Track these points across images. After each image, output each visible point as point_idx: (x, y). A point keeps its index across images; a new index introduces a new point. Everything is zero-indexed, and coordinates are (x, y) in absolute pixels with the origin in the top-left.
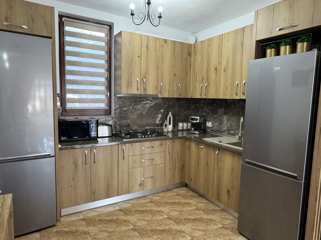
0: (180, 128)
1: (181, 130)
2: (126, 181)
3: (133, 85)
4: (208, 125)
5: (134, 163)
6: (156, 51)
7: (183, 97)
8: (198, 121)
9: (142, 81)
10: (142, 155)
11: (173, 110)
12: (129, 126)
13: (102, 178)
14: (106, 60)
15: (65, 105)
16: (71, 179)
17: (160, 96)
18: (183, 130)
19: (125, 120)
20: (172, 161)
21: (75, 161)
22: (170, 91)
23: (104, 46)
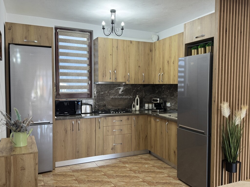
0: (146, 108)
1: (147, 110)
2: (101, 145)
3: (107, 75)
4: (168, 105)
5: (107, 132)
6: (124, 50)
7: (147, 84)
8: (158, 102)
9: (114, 73)
10: (113, 126)
11: (140, 94)
12: (105, 106)
13: (84, 141)
14: (88, 58)
15: (59, 90)
16: (63, 141)
17: (127, 83)
18: (148, 110)
19: (102, 101)
20: (137, 132)
21: (66, 129)
22: (135, 79)
23: (86, 47)
